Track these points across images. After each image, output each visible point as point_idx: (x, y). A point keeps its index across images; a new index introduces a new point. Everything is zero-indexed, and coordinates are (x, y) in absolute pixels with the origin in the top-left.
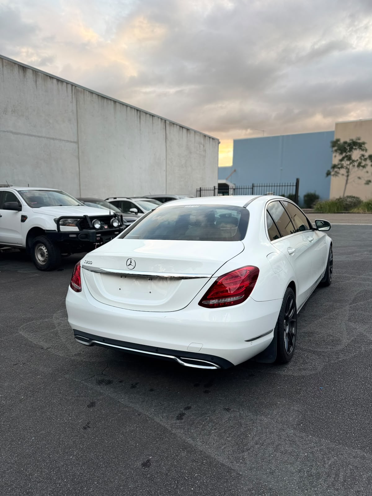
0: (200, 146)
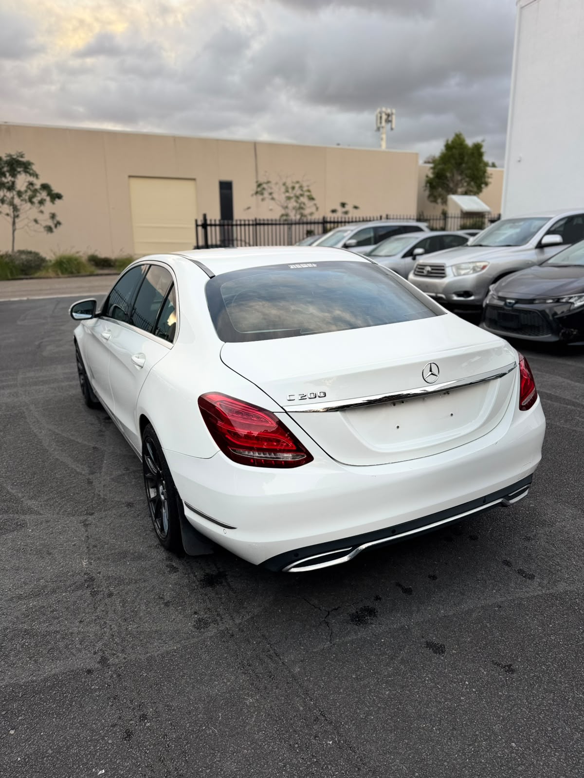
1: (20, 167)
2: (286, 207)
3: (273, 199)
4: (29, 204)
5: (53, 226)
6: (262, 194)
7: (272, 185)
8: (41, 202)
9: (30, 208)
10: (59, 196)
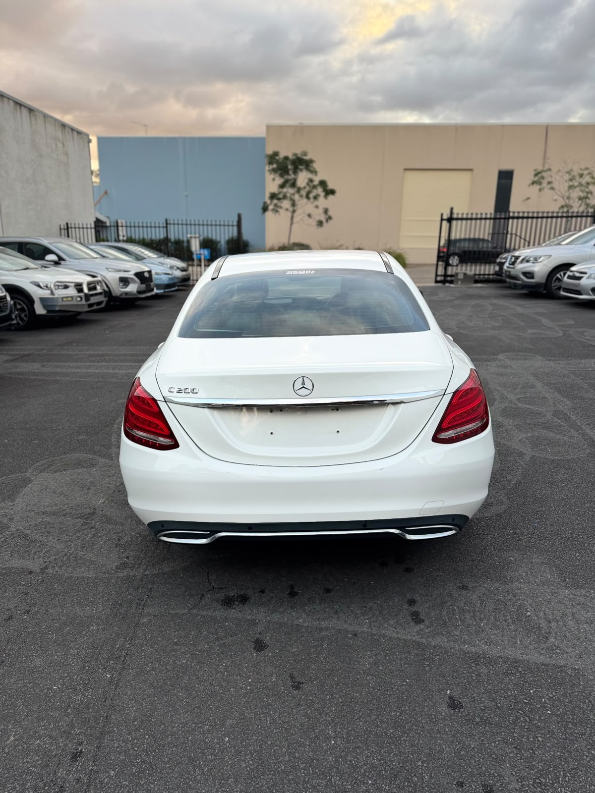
0: (56, 144)
1: (302, 165)
2: (569, 198)
3: (553, 189)
4: (305, 200)
5: (324, 220)
6: (540, 183)
7: (553, 173)
8: (316, 198)
9: (306, 204)
10: (332, 192)
